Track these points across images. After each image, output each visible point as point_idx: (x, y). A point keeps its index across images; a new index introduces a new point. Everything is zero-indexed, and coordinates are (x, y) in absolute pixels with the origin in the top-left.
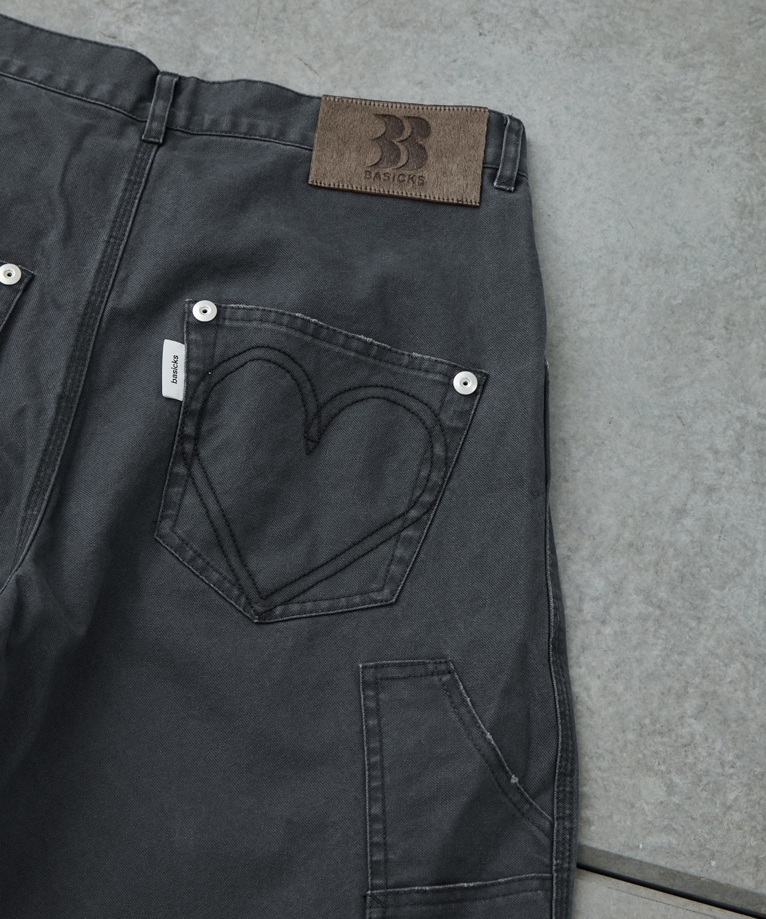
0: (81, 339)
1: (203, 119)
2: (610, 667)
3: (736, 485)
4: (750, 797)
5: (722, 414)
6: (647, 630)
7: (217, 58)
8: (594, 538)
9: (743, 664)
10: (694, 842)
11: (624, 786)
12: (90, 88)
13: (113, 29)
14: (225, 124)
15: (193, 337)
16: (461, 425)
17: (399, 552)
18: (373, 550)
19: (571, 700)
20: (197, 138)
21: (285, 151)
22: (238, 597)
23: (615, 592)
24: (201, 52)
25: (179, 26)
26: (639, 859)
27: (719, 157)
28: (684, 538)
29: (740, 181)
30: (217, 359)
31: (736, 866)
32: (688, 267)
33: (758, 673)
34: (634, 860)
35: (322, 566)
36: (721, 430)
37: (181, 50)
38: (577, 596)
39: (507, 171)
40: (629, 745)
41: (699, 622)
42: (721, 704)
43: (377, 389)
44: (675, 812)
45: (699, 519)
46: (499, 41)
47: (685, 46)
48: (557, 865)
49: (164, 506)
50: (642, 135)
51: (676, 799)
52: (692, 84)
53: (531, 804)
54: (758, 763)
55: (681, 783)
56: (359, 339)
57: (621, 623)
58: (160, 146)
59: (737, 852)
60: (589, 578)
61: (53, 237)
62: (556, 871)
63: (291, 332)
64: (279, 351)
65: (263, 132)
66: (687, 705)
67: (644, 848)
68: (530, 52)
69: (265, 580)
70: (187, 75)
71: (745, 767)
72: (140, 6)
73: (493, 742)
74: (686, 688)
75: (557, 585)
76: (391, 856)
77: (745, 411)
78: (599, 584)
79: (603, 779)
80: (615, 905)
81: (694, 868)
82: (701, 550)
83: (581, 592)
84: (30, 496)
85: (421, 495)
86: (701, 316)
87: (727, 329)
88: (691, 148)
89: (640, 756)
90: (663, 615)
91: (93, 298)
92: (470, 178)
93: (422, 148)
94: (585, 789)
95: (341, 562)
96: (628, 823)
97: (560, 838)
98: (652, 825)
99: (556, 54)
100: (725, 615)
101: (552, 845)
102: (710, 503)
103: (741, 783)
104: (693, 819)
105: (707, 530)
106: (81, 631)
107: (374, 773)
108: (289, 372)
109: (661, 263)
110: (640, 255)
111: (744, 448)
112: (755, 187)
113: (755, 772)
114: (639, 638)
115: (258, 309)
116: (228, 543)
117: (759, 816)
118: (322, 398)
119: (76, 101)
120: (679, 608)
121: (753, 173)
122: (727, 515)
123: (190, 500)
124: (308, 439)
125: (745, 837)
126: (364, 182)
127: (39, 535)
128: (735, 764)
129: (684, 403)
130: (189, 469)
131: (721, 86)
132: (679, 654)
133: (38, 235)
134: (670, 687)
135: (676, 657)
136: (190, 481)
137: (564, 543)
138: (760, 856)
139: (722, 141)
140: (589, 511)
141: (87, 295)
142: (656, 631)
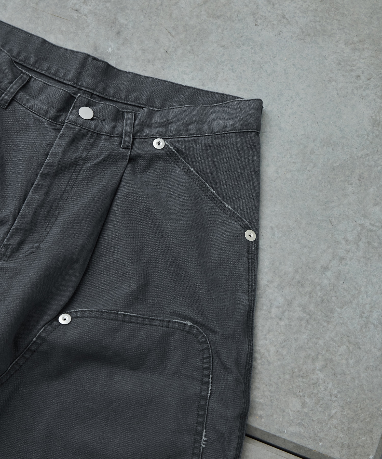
3: (355, 258)
4: (343, 413)
5: (352, 222)
6: (302, 325)
7: (126, 25)
8: (281, 277)
10: (312, 432)
11: (281, 401)
13: (77, 6)
23: (288, 305)
25: (109, 8)
26: (284, 437)
27: (366, 95)
29: (375, 108)
31: (331, 446)
32: (344, 148)
34: (282, 438)
36: (351, 230)
37: (109, 20)
42: (334, 365)
44: (305, 416)
46: (264, 29)
47: (356, 39)
50: (329, 81)
51: (306, 410)
52: (357, 58)
54: (349, 396)
55: (309, 402)
57: (289, 320)
59: (333, 439)
66: (317, 364)
67: (287, 433)
68: (279, 36)
71: (342, 398)
77: (363, 222)
82: (334, 288)
83: (271, 303)
86: (347, 173)
87: (359, 180)
88: (353, 90)
89: (291, 387)
90: (310, 318)
96: (281, 419)
98: (293, 421)
99: (291, 38)
100: (341, 321)
102: (341, 265)
103: (339, 405)
104: (313, 421)
109: (331, 145)
110: (321, 140)
113: (347, 400)
114: (297, 329)
120: (319, 316)
122: (348, 272)
125: (338, 432)
128: (337, 395)
129: (334, 215)
131: (371, 61)
132: (316, 338)
134: (310, 355)
139: (369, 88)
142: (306, 326)
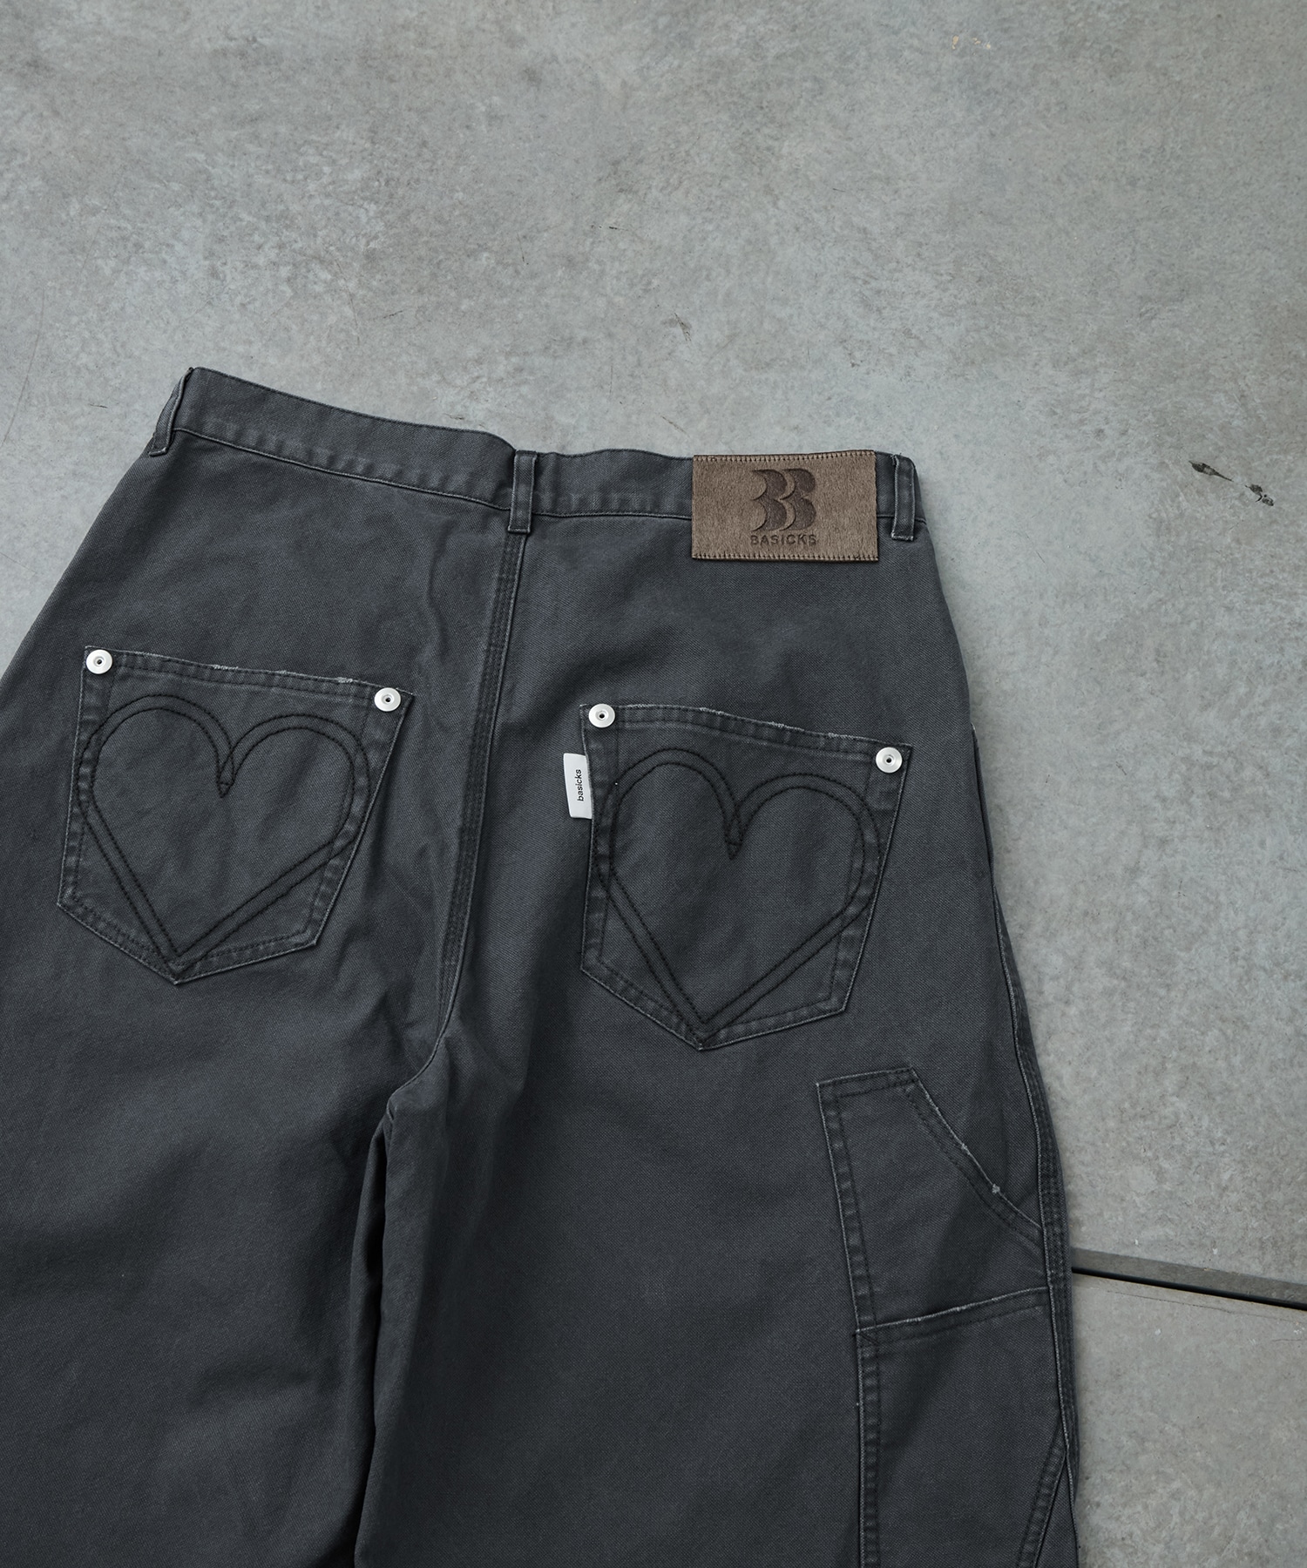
0: (475, 763)
1: (570, 500)
2: (1081, 1051)
9: (1221, 1030)
12: (445, 480)
14: (594, 502)
15: (593, 746)
16: (889, 807)
17: (842, 955)
18: (814, 955)
19: (1045, 1093)
20: (567, 521)
21: (662, 525)
22: (678, 1025)
24: (556, 423)
28: (1141, 899)
30: (622, 767)
33: (1238, 1037)
35: (762, 979)
38: (1035, 977)
39: (903, 519)
40: (1111, 1134)
41: (1169, 990)
43: (795, 778)
45: (1155, 876)
48: (1052, 1275)
49: (587, 934)
53: (1016, 1213)
56: (770, 727)
58: (528, 535)
60: (1046, 955)
61: (428, 653)
62: (1052, 1282)
63: (697, 729)
64: (688, 751)
65: (637, 507)
69: (704, 1003)
70: (545, 451)
72: (484, 380)
73: (969, 1153)
74: (1163, 1063)
75: (1014, 971)
76: (877, 1289)
78: (1057, 961)
79: (1088, 1174)
80: (1116, 1309)
81: (1196, 1259)
84: (445, 944)
85: (857, 888)
91: (481, 716)
92: (865, 531)
93: (808, 503)
94: (1070, 1188)
95: (781, 972)
97: (1052, 1246)
101: (1044, 1254)
105: (1165, 887)
106: (518, 1085)
107: (847, 1201)
108: (700, 773)
111: (1192, 792)
112: (1169, 500)
115: (659, 708)
116: (659, 967)
117: (1258, 1194)
118: (739, 797)
119: (432, 496)
121: (1164, 484)
123: (613, 925)
124: (729, 842)
126: (751, 549)
127: (461, 988)
130: (608, 891)
133: (412, 651)
135: (1149, 1031)
136: (611, 905)
137: (1015, 920)
138: (1264, 1238)
140: (1036, 882)
141: (475, 713)
